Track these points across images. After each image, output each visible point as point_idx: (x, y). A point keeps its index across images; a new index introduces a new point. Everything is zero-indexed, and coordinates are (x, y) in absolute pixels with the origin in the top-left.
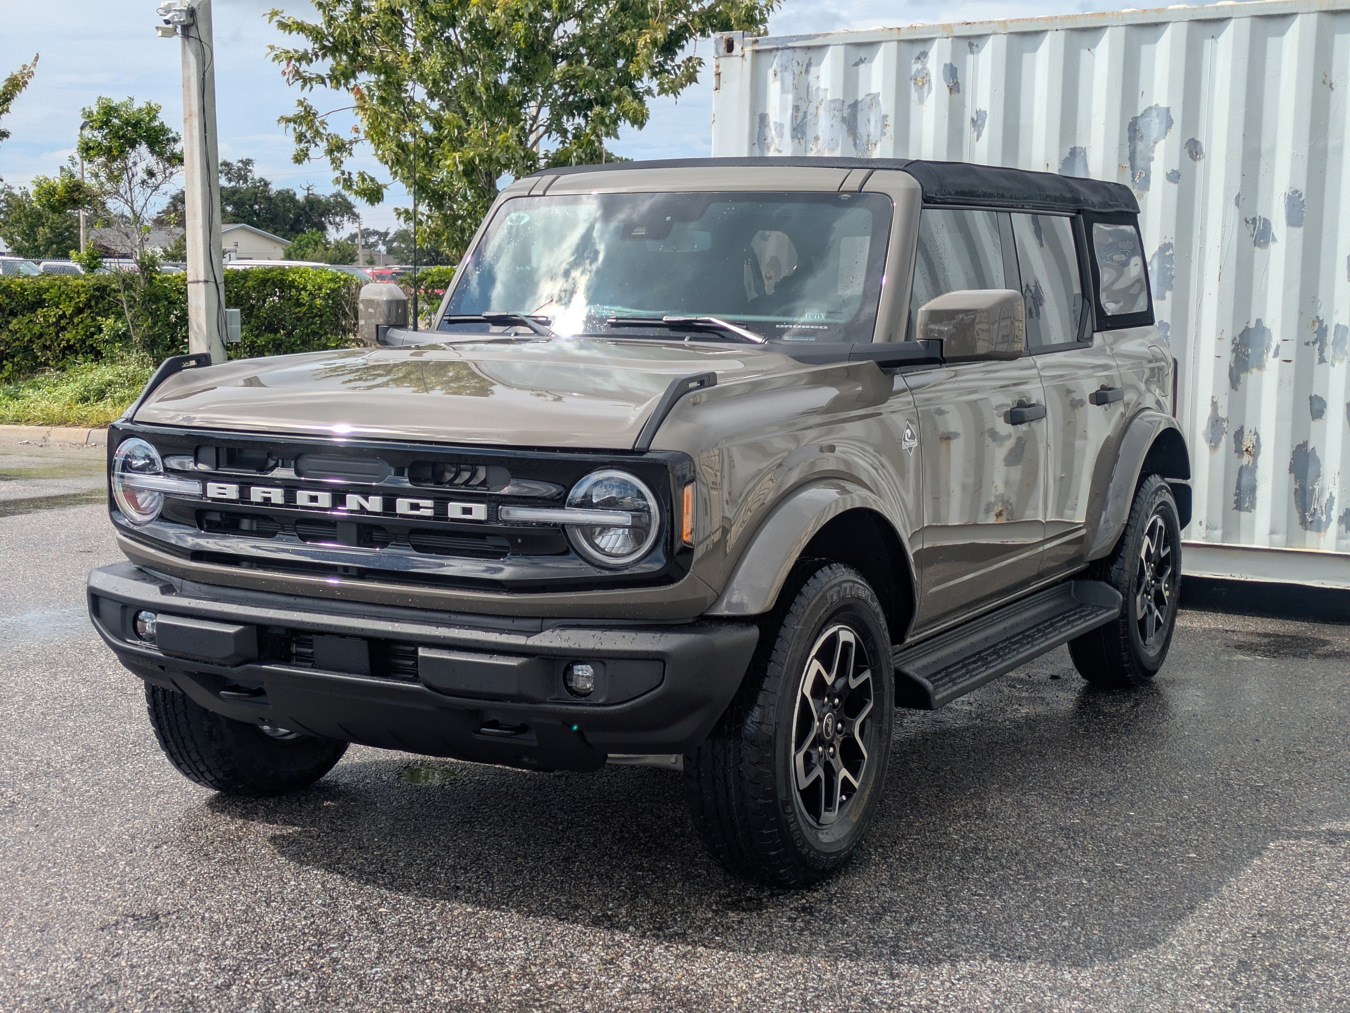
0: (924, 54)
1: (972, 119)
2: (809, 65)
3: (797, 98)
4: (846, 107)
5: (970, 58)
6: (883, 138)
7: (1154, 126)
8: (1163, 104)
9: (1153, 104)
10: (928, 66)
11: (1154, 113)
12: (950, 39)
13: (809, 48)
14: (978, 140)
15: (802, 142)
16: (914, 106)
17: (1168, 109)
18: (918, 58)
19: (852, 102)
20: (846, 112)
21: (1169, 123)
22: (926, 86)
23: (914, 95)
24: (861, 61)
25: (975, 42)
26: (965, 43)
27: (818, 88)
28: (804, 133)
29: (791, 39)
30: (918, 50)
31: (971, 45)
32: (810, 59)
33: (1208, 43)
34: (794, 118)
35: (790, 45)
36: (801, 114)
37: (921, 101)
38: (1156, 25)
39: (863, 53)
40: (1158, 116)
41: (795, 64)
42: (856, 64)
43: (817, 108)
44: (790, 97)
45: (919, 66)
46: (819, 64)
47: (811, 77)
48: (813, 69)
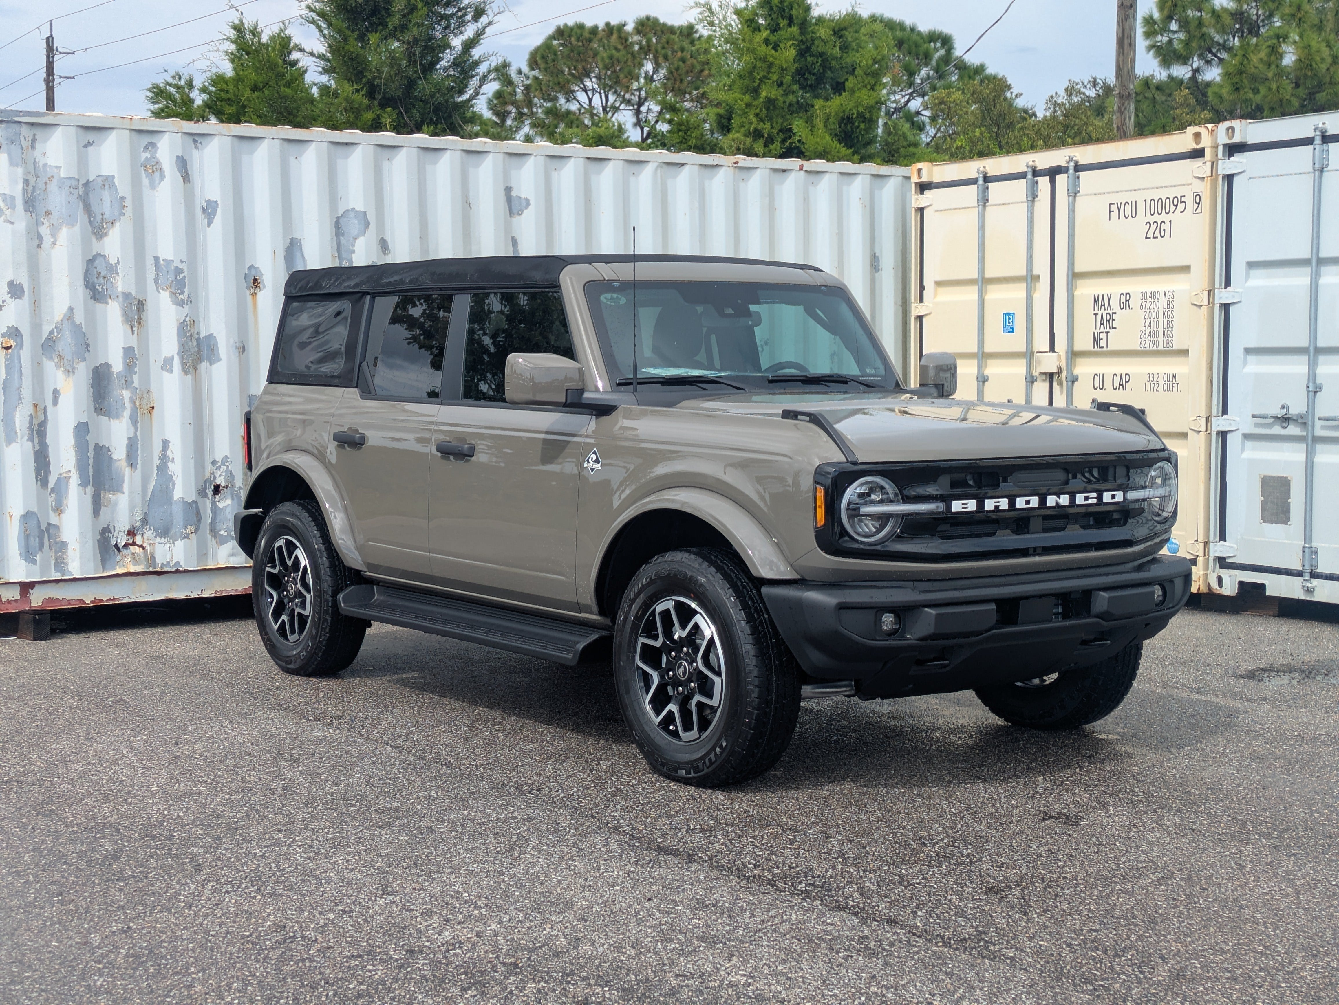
0: (151, 146)
1: (203, 207)
2: (34, 140)
3: (27, 173)
4: (80, 186)
5: (195, 153)
6: (122, 218)
7: (353, 226)
8: (360, 208)
9: (350, 208)
10: (158, 155)
11: (352, 215)
12: (180, 135)
13: (33, 124)
14: (209, 226)
15: (34, 215)
16: (146, 191)
17: (365, 212)
18: (146, 148)
19: (85, 181)
20: (81, 190)
21: (367, 224)
22: (157, 174)
23: (145, 181)
24: (89, 144)
25: (199, 140)
26: (189, 140)
27: (45, 165)
28: (33, 206)
29: (18, 113)
30: (146, 140)
31: (195, 141)
32: (34, 135)
33: (386, 163)
34: (25, 191)
35: (17, 119)
36: (30, 188)
37: (153, 186)
38: (347, 144)
39: (91, 136)
40: (356, 217)
41: (22, 139)
42: (85, 146)
43: (46, 183)
44: (20, 171)
45: (147, 155)
46: (45, 141)
47: (37, 153)
48: (38, 145)
